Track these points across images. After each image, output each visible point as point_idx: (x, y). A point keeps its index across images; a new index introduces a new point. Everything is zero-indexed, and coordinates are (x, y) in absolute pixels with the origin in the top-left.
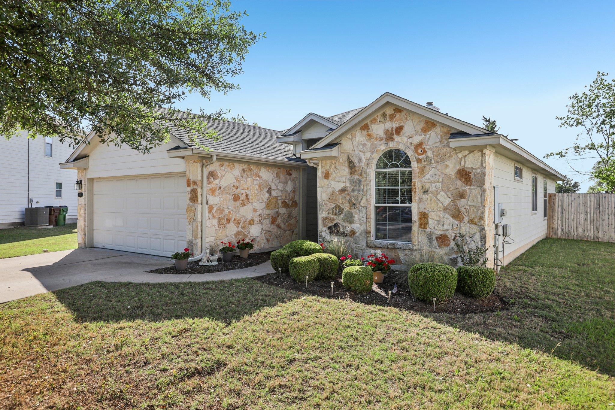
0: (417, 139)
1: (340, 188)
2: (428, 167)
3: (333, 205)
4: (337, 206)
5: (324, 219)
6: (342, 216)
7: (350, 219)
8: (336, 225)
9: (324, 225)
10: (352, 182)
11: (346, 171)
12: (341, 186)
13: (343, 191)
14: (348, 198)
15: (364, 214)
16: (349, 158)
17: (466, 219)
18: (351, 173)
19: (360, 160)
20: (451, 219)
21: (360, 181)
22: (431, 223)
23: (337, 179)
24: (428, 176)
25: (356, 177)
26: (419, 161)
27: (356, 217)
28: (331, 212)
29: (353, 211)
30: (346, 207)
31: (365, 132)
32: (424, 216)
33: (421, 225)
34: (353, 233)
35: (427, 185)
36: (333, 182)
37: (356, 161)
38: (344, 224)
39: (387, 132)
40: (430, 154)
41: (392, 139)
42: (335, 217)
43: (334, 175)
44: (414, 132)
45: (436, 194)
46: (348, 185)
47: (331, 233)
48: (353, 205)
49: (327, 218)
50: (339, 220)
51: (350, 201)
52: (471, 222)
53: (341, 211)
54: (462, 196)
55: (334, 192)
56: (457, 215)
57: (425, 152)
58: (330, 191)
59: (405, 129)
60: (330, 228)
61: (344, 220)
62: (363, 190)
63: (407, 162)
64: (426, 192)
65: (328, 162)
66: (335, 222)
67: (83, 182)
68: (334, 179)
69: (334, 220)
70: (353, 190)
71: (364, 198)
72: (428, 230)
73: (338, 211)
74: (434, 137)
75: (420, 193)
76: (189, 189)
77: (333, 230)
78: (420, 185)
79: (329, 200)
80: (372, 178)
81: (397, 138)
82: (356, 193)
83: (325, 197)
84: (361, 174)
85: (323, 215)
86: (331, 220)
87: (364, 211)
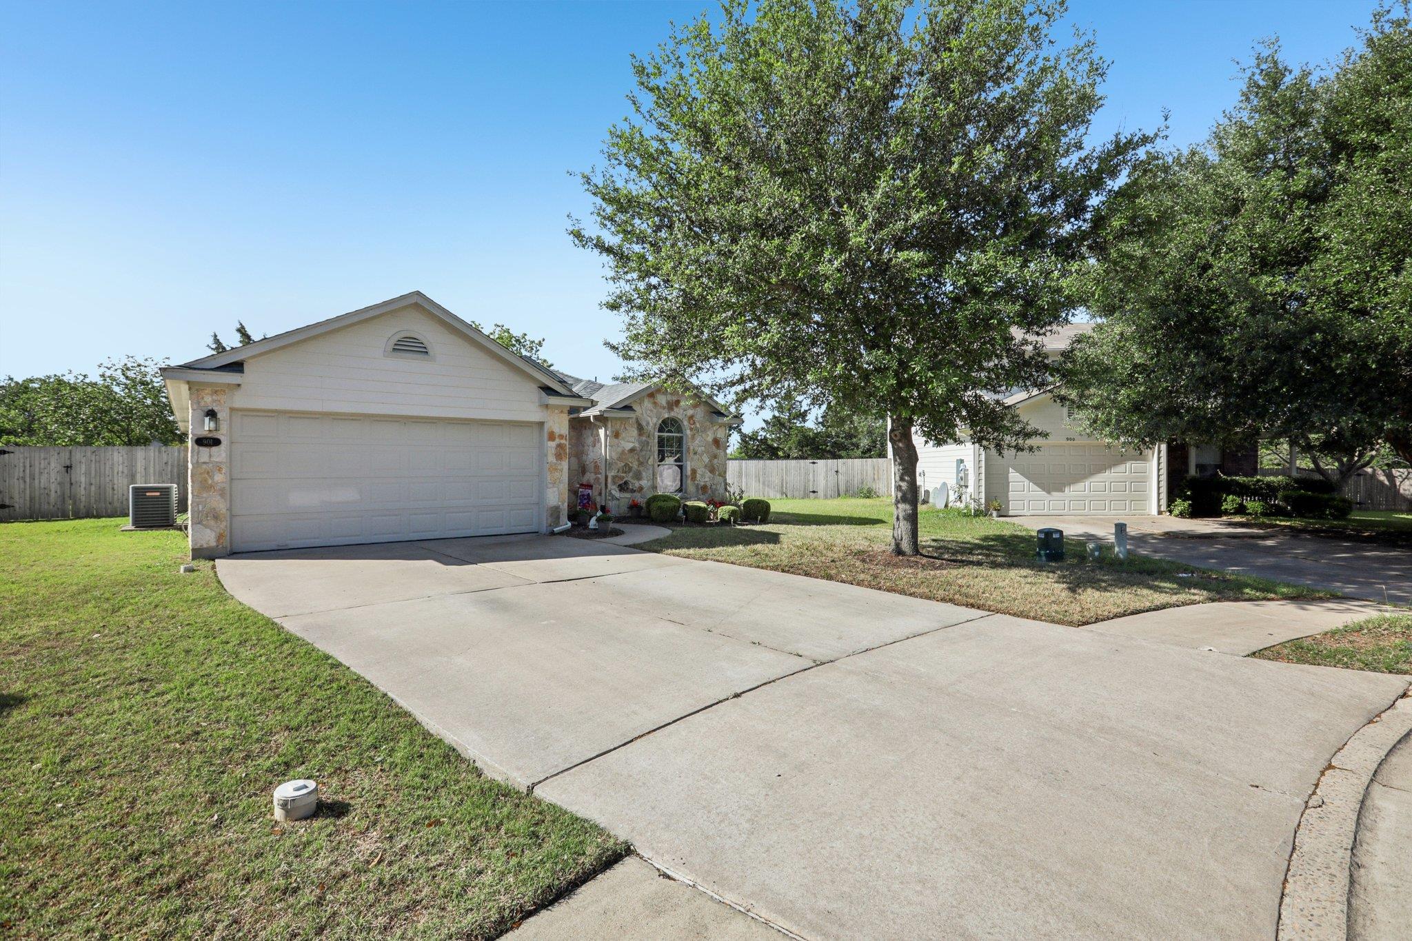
0: (690, 412)
1: (629, 448)
2: (696, 435)
3: (623, 464)
4: (626, 465)
5: (614, 477)
6: (631, 474)
7: (638, 476)
8: (626, 483)
9: (614, 483)
10: (640, 442)
11: (635, 432)
12: (630, 446)
13: (632, 450)
14: (637, 457)
15: (651, 472)
16: (637, 421)
17: (717, 474)
18: (640, 435)
19: (648, 423)
20: (709, 474)
21: (648, 443)
22: (698, 477)
23: (627, 439)
24: (696, 442)
25: (644, 438)
26: (691, 429)
28: (621, 470)
29: (641, 469)
30: (635, 465)
31: (651, 400)
32: (694, 471)
33: (692, 479)
34: (641, 488)
35: (696, 449)
36: (622, 442)
37: (644, 424)
38: (633, 481)
39: (668, 403)
40: (698, 425)
41: (672, 410)
42: (624, 475)
43: (624, 435)
44: (687, 407)
45: (701, 455)
46: (637, 445)
47: (620, 490)
48: (641, 464)
50: (628, 477)
51: (638, 460)
52: (720, 475)
53: (630, 469)
54: (715, 457)
55: (623, 452)
56: (712, 471)
57: (694, 423)
58: (620, 450)
59: (681, 403)
60: (620, 486)
61: (632, 478)
62: (650, 451)
63: (679, 430)
64: (695, 453)
65: (619, 423)
66: (625, 480)
68: (623, 439)
69: (624, 478)
70: (641, 450)
71: (652, 458)
72: (696, 482)
73: (627, 469)
74: (700, 413)
75: (691, 454)
76: (552, 444)
77: (623, 487)
78: (692, 448)
79: (619, 459)
80: (656, 440)
81: (675, 409)
82: (644, 453)
83: (615, 456)
84: (649, 436)
85: (612, 474)
86: (621, 478)
87: (651, 469)
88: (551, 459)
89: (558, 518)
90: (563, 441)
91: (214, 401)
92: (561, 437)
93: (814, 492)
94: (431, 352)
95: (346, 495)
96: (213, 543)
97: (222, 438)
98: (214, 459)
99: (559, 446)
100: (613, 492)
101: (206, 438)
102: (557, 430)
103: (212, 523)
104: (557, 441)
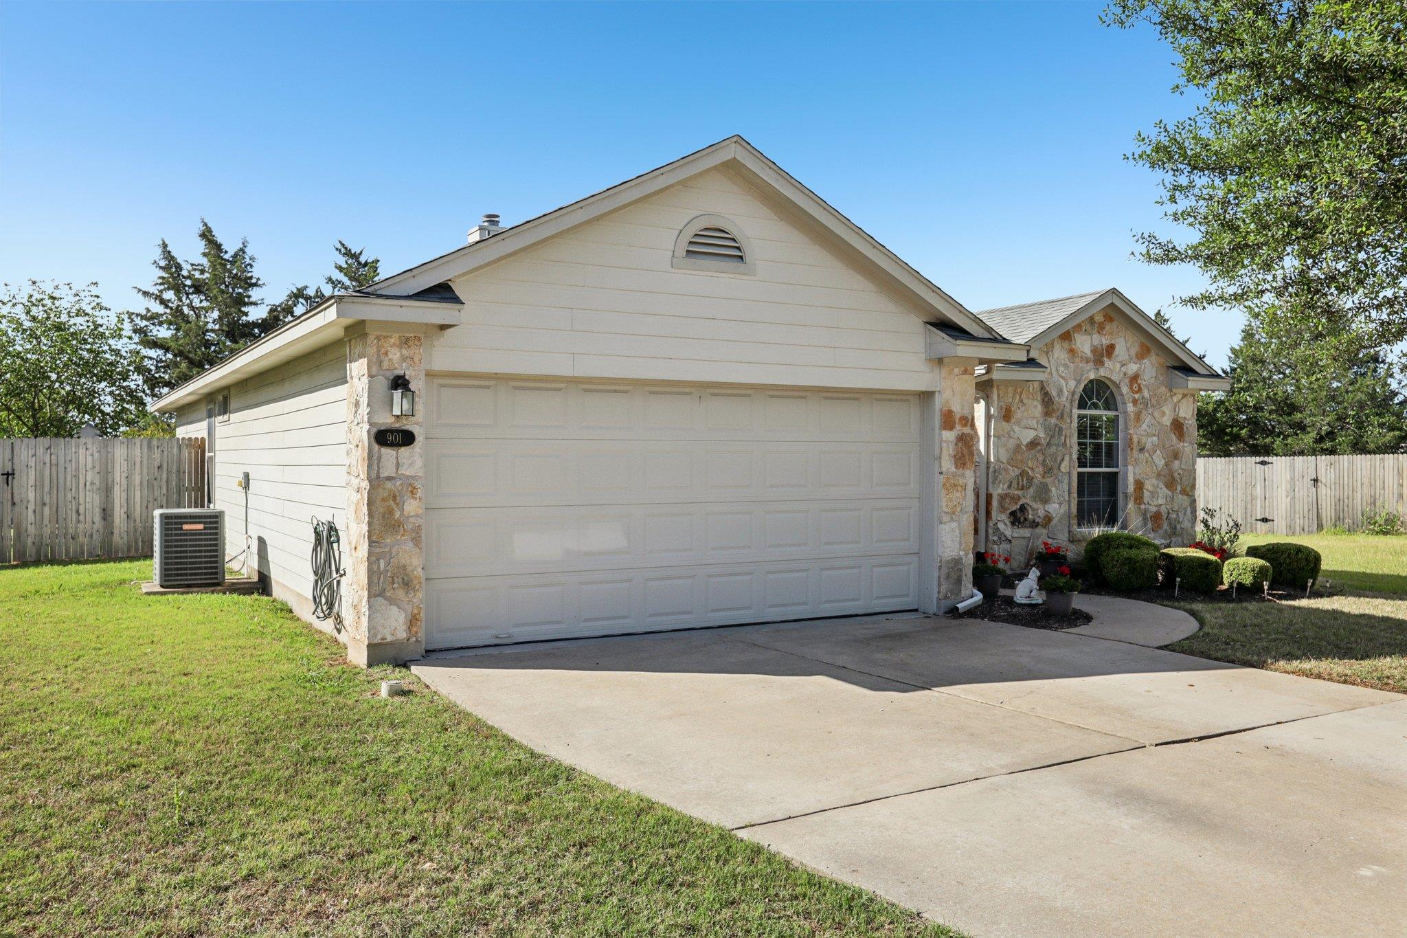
0: (1133, 368)
1: (1028, 440)
2: (1144, 412)
3: (1017, 472)
4: (1023, 473)
5: (1003, 498)
6: (1031, 490)
7: (1044, 495)
8: (1023, 508)
9: (1002, 508)
10: (1047, 428)
11: (1037, 409)
12: (1030, 435)
13: (1033, 444)
14: (1041, 458)
15: (1066, 487)
16: (1042, 388)
17: (1179, 488)
18: (1047, 414)
19: (1060, 392)
20: (1165, 489)
21: (1061, 429)
22: (1146, 496)
23: (1024, 423)
24: (1144, 426)
25: (1053, 421)
26: (1135, 402)
27: (1053, 491)
28: (1015, 483)
29: (1048, 480)
30: (1038, 474)
31: (1066, 345)
32: (1139, 485)
33: (1136, 499)
34: (1048, 519)
35: (1143, 440)
36: (1016, 428)
37: (1054, 393)
38: (1035, 505)
39: (1094, 350)
40: (1146, 394)
41: (1102, 363)
42: (1020, 493)
43: (1019, 414)
44: (1127, 357)
45: (1152, 452)
46: (1042, 435)
47: (1013, 523)
48: (1048, 471)
49: (1007, 495)
50: (1027, 497)
51: (1043, 463)
52: (1184, 492)
53: (1030, 479)
54: (1176, 456)
55: (1018, 446)
56: (1171, 484)
57: (1140, 390)
58: (1012, 443)
59: (1117, 350)
60: (1013, 514)
61: (1034, 499)
62: (1064, 445)
63: (1110, 404)
64: (1142, 450)
65: (1011, 391)
66: (1021, 503)
68: (1018, 423)
69: (1019, 498)
70: (1049, 444)
71: (1067, 458)
72: (1143, 506)
73: (1024, 480)
74: (1149, 369)
75: (1136, 451)
77: (1018, 518)
78: (1135, 439)
79: (1011, 462)
80: (1075, 425)
81: (1108, 363)
82: (1053, 449)
83: (1004, 457)
84: (1062, 416)
85: (1000, 491)
86: (1015, 499)
87: (1066, 481)
88: (948, 465)
89: (959, 581)
90: (966, 430)
91: (404, 359)
92: (964, 420)
93: (1265, 520)
94: (748, 259)
96: (402, 634)
97: (416, 430)
98: (405, 471)
100: (1001, 526)
101: (391, 431)
102: (958, 408)
103: (401, 593)
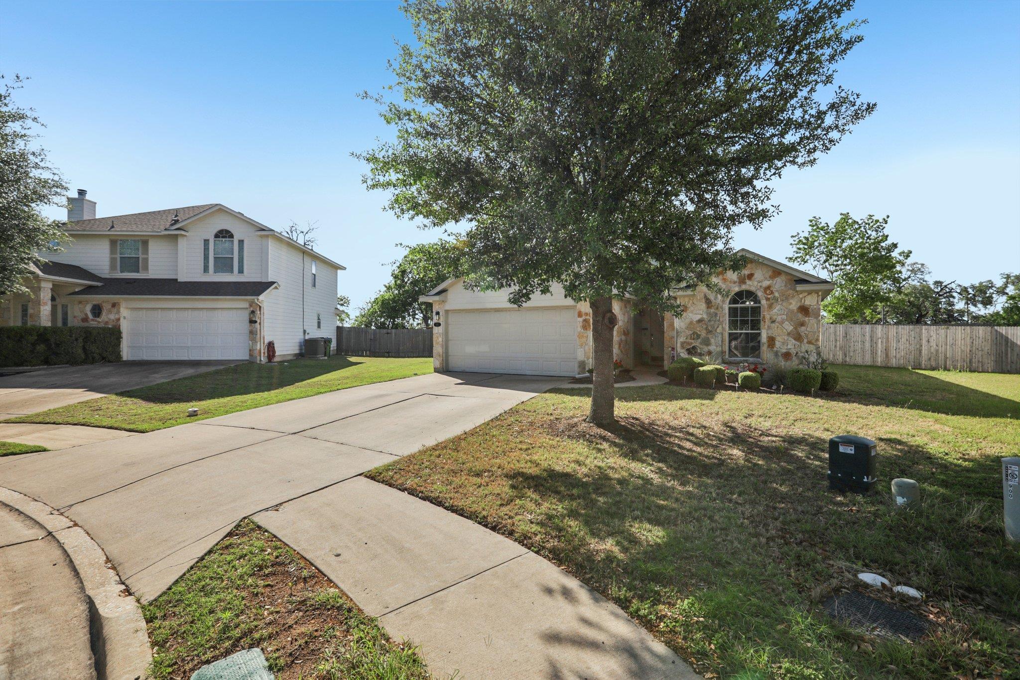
0: (766, 283)
1: (697, 319)
2: (775, 304)
3: (691, 332)
4: (694, 333)
5: (682, 344)
6: (699, 340)
7: (707, 342)
8: (694, 348)
9: (683, 347)
10: (709, 314)
11: (703, 306)
12: (698, 317)
13: (700, 321)
14: (705, 327)
15: (720, 339)
16: (705, 296)
17: (805, 341)
18: (708, 308)
20: (794, 341)
22: (778, 344)
23: (695, 312)
24: (775, 310)
25: (712, 310)
26: (767, 299)
27: (712, 341)
28: (689, 337)
29: (710, 336)
30: (703, 334)
31: (720, 277)
32: (771, 340)
33: (769, 346)
34: (710, 353)
35: (775, 317)
36: (690, 314)
37: (712, 298)
38: (701, 346)
39: (740, 277)
40: (777, 294)
41: (745, 283)
42: (693, 341)
43: (692, 309)
44: (762, 278)
45: (782, 323)
46: (705, 316)
47: (689, 354)
48: (709, 332)
49: (685, 342)
50: (696, 343)
51: (706, 329)
52: (809, 342)
53: (698, 336)
54: (802, 324)
55: (691, 323)
56: (798, 338)
57: (772, 293)
58: (688, 321)
59: (756, 276)
60: (688, 350)
61: (701, 343)
64: (773, 322)
65: (687, 299)
66: (693, 345)
67: (441, 314)
68: (692, 312)
69: (692, 343)
70: (710, 321)
71: (720, 326)
72: (775, 349)
73: (695, 336)
74: (779, 284)
75: (768, 322)
76: (581, 319)
77: (691, 351)
78: (767, 317)
79: (687, 328)
80: (727, 311)
81: (748, 282)
82: (712, 323)
83: (683, 326)
84: (717, 308)
85: (682, 340)
86: (689, 344)
87: (720, 336)
88: (580, 329)
89: (585, 369)
90: (587, 317)
92: (586, 314)
95: (484, 348)
96: (439, 366)
97: (442, 323)
98: (439, 332)
99: (585, 320)
100: (682, 355)
101: (437, 323)
102: (583, 310)
103: (440, 358)
104: (584, 317)
